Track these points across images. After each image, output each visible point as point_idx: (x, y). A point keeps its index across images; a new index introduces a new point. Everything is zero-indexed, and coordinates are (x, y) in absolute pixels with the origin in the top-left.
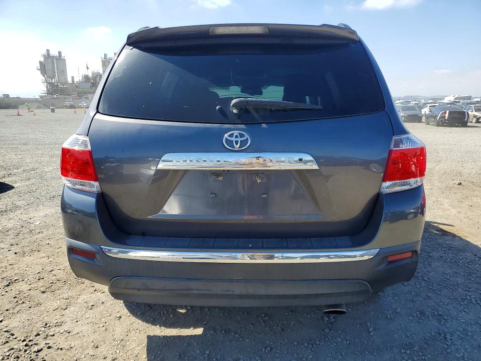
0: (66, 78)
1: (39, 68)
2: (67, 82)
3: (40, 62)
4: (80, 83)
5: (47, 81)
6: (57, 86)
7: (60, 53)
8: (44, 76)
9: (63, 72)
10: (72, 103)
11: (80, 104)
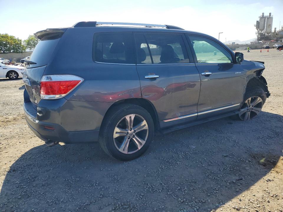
0: (271, 30)
1: (256, 25)
2: (271, 32)
3: (257, 22)
4: (280, 32)
5: (258, 32)
6: (265, 34)
7: (270, 14)
8: (257, 29)
9: (270, 26)
10: (267, 45)
11: (273, 46)
